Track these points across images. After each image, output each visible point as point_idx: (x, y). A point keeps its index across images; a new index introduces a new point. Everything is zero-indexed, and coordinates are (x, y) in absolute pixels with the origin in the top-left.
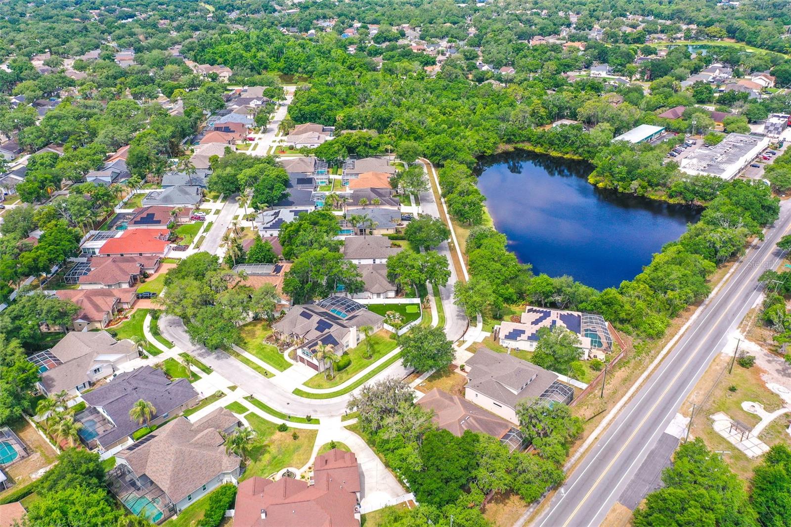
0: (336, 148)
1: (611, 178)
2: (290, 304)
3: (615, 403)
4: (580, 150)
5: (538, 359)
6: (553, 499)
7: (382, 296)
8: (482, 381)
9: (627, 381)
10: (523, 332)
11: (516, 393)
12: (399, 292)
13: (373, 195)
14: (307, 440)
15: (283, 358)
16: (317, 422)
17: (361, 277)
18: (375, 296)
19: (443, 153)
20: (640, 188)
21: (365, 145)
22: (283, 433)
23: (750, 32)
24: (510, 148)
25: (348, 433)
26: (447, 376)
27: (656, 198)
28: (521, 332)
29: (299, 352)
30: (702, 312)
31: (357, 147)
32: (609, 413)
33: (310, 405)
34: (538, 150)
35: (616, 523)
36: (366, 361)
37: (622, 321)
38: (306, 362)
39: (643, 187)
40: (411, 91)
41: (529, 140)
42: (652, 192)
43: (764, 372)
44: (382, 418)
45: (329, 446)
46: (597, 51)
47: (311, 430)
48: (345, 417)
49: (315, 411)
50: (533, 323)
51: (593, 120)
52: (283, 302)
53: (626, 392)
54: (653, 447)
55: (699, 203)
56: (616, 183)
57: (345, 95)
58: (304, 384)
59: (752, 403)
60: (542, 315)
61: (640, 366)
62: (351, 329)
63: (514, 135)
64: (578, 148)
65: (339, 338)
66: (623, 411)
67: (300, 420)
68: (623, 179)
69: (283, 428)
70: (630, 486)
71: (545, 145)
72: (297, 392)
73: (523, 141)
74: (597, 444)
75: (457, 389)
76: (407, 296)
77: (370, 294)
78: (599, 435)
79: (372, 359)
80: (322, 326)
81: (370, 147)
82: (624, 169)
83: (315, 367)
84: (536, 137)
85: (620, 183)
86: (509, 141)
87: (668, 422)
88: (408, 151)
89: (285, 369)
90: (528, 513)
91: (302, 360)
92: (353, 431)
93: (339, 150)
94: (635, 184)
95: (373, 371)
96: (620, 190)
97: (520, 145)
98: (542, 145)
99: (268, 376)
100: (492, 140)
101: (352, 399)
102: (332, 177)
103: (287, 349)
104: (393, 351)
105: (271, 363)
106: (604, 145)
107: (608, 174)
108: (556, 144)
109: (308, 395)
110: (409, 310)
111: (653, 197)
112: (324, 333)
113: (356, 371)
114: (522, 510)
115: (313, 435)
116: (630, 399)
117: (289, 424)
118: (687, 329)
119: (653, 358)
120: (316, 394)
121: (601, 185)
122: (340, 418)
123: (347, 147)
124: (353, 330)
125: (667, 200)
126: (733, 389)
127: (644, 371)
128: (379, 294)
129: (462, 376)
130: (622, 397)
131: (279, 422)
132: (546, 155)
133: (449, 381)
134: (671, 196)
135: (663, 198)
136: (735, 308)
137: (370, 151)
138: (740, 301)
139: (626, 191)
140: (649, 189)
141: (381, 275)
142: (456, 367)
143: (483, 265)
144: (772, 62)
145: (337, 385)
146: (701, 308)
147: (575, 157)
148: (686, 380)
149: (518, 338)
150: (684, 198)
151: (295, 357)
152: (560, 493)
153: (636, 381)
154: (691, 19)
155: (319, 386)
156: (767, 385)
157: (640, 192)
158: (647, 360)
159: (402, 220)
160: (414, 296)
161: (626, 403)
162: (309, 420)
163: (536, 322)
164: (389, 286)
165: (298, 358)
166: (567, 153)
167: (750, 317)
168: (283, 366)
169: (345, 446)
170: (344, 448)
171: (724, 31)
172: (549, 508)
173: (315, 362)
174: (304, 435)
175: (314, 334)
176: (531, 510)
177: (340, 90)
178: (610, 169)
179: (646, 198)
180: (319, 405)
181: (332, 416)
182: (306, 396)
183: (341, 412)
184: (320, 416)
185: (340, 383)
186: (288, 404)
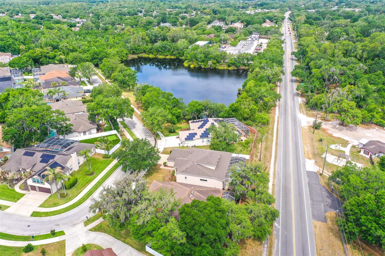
0: (25, 60)
1: (197, 62)
2: (11, 150)
3: (269, 162)
4: (174, 53)
5: (214, 147)
6: (275, 232)
7: (87, 133)
8: (188, 167)
9: (268, 149)
10: (196, 134)
11: (213, 168)
12: (99, 129)
13: (59, 80)
14: (56, 252)
15: (15, 191)
16: (62, 233)
17: (69, 120)
18: (82, 134)
19: (99, 57)
20: (213, 65)
21: (46, 57)
22: (31, 253)
23: (222, 11)
24: (135, 56)
25: (94, 234)
26: (157, 172)
27: (222, 68)
28: (194, 135)
29: (30, 182)
30: (279, 109)
31: (40, 58)
32: (270, 168)
33: (50, 222)
34: (151, 56)
35: (323, 235)
36: (90, 177)
37: (245, 119)
38: (37, 189)
39: (214, 64)
40: (66, 35)
41: (145, 52)
42: (219, 66)
43: (327, 129)
44: (129, 210)
45: (81, 250)
46: (161, 18)
47: (58, 242)
48: (88, 222)
49: (58, 225)
50: (199, 128)
51: (175, 39)
52: (5, 150)
53: (271, 155)
54: (307, 181)
55: (243, 68)
56: (200, 63)
57: (23, 39)
58: (41, 206)
59: (335, 145)
60: (202, 122)
61: (269, 141)
62: (72, 155)
63: (136, 50)
64: (173, 52)
65: (64, 164)
66: (277, 165)
67: (46, 237)
68: (203, 61)
69: (29, 249)
70: (313, 207)
71: (154, 53)
72: (35, 214)
73: (141, 53)
74: (276, 188)
75: (167, 179)
76: (105, 130)
77: (77, 134)
78: (273, 182)
79: (95, 174)
80: (45, 159)
81: (50, 58)
82: (203, 56)
83: (48, 191)
84: (148, 49)
85: (202, 64)
86: (134, 53)
87: (304, 165)
88: (76, 59)
89: (18, 199)
90: (265, 249)
91: (33, 188)
92: (98, 231)
93: (27, 61)
94: (210, 62)
95: (98, 182)
96: (203, 67)
97: (140, 55)
98: (152, 54)
99: (3, 208)
100: (125, 52)
101: (93, 203)
102: (25, 77)
103: (16, 184)
104: (109, 166)
105: (4, 198)
106: (186, 48)
107: (195, 60)
108: (161, 51)
109: (47, 214)
110: (110, 139)
111: (220, 68)
112: (48, 163)
113: (84, 186)
114: (259, 248)
115: (62, 245)
116: (276, 157)
117: (34, 243)
118: (278, 118)
119: (272, 135)
120: (55, 211)
121: (192, 66)
122: (82, 224)
123: (33, 59)
124: (74, 155)
125: (228, 68)
126: (321, 140)
127: (272, 142)
128: (84, 133)
129: (167, 170)
130: (271, 158)
131: (23, 244)
132: (156, 58)
133: (160, 175)
134: (229, 66)
135: (226, 68)
136: (293, 105)
137: (50, 60)
138: (292, 101)
139: (206, 67)
140: (218, 64)
141: (83, 120)
142: (160, 165)
143: (155, 100)
144: (238, 19)
145: (71, 199)
146: (277, 108)
147: (172, 57)
148: (296, 141)
149: (194, 138)
150: (236, 66)
151: (26, 187)
152: (276, 227)
153: (272, 147)
154: (195, 8)
155: (56, 205)
156: (333, 135)
157: (214, 66)
158: (270, 136)
159: (85, 93)
160: (111, 129)
161: (275, 161)
162: (53, 234)
163: (201, 127)
164: (91, 126)
165: (30, 188)
166: (167, 56)
167: (302, 107)
168: (16, 197)
169: (95, 246)
170: (95, 247)
171: (212, 12)
172: (276, 240)
173: (47, 186)
174: (52, 248)
175: (40, 166)
176: (266, 246)
177: (19, 37)
178: (195, 57)
179: (217, 69)
180: (59, 219)
181: (74, 225)
182: (45, 215)
183: (82, 219)
184: (63, 227)
185: (73, 198)
186: (29, 226)
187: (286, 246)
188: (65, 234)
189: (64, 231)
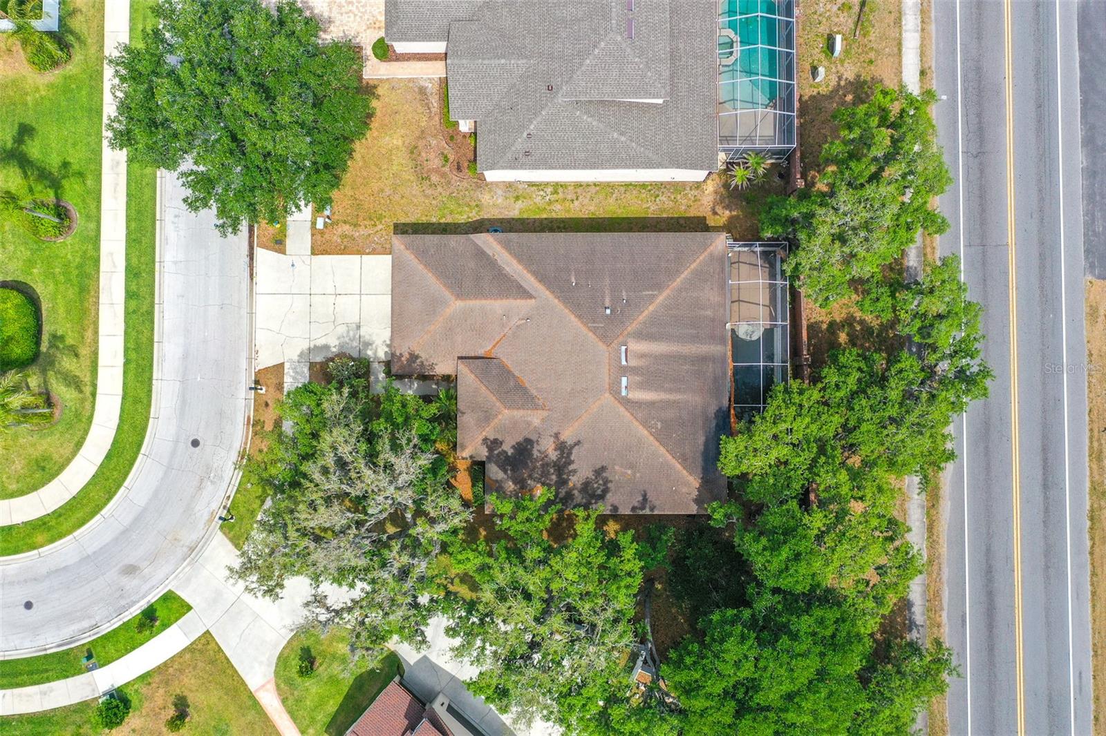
16: (174, 604)
33: (92, 562)
47: (192, 649)
49: (132, 570)
79: (79, 217)
115: (214, 660)
122: (221, 540)
145: (84, 418)
155: (44, 470)
162: (150, 621)
174: (190, 680)
180: (116, 540)
181: (192, 549)
182: (46, 536)
183: (206, 517)
184: (160, 575)
185: (88, 405)
186: (28, 605)
187: (987, 447)
188: (189, 608)
189: (178, 593)
